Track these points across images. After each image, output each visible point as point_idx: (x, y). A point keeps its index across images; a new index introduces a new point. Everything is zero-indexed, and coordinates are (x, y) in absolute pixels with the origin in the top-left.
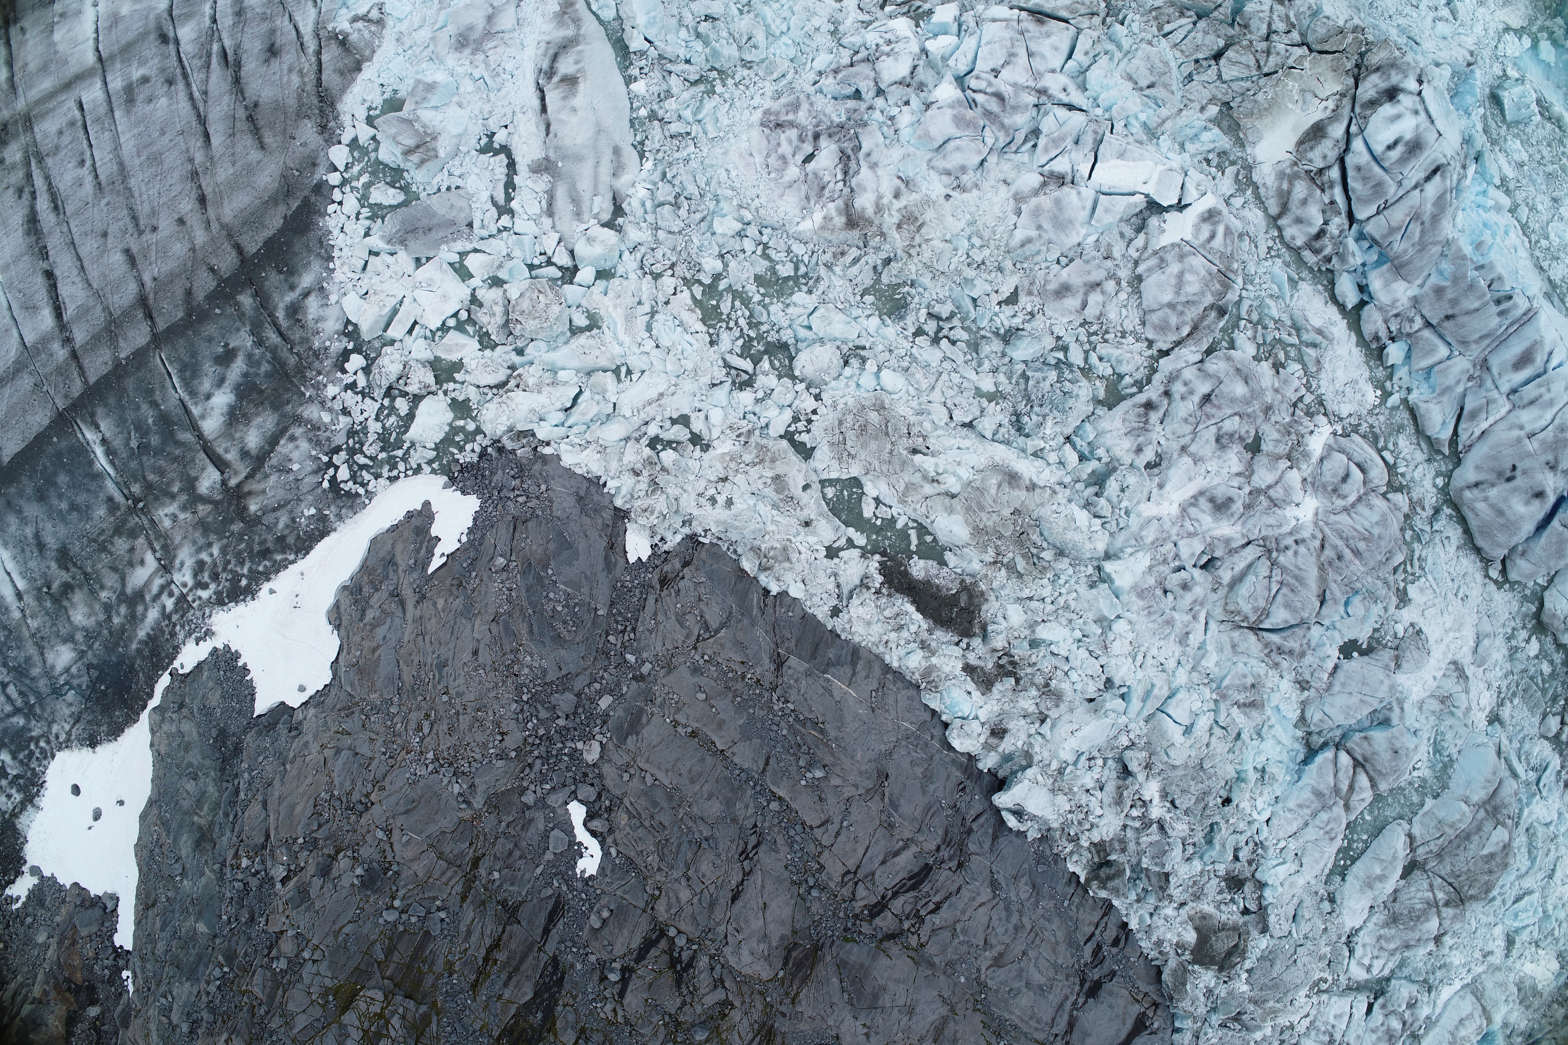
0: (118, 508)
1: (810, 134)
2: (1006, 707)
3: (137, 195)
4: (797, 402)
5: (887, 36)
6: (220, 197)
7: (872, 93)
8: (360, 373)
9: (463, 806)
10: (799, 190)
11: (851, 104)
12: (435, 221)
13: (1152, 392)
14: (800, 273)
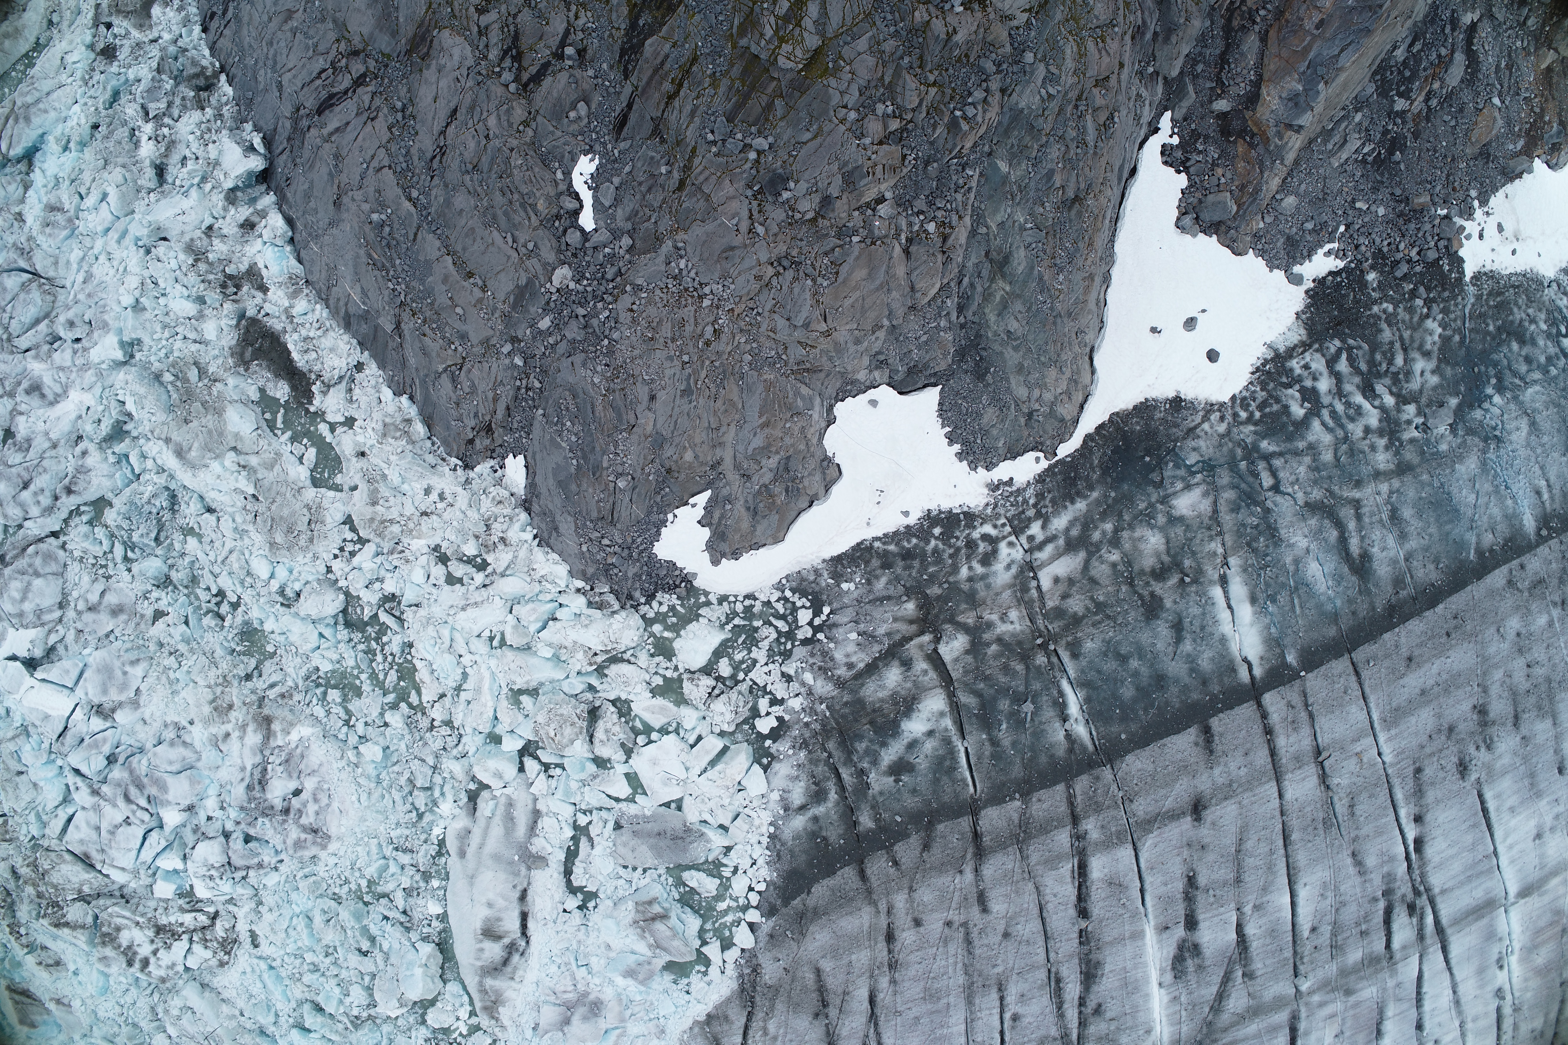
0: (1068, 644)
1: (292, 815)
2: (238, 248)
3: (960, 965)
4: (347, 570)
5: (212, 884)
6: (871, 935)
7: (234, 836)
8: (763, 712)
9: (680, 245)
10: (307, 766)
11: (252, 832)
12: (652, 840)
13: (68, 503)
14: (322, 689)
